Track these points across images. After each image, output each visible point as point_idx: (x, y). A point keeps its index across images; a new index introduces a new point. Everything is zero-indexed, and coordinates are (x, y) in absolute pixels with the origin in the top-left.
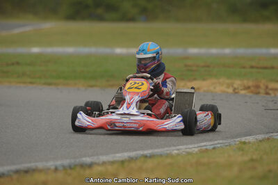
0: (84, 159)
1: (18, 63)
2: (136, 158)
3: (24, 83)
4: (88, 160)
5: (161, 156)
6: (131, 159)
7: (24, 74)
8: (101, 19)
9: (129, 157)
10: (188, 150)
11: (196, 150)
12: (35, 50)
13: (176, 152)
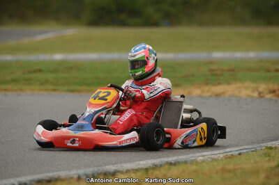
0: (108, 167)
1: (40, 71)
2: (161, 166)
3: (47, 90)
4: (111, 168)
5: (186, 162)
6: (155, 167)
7: (47, 82)
8: (124, 24)
9: (154, 164)
10: (213, 156)
11: (222, 156)
12: (58, 57)
13: (201, 158)
